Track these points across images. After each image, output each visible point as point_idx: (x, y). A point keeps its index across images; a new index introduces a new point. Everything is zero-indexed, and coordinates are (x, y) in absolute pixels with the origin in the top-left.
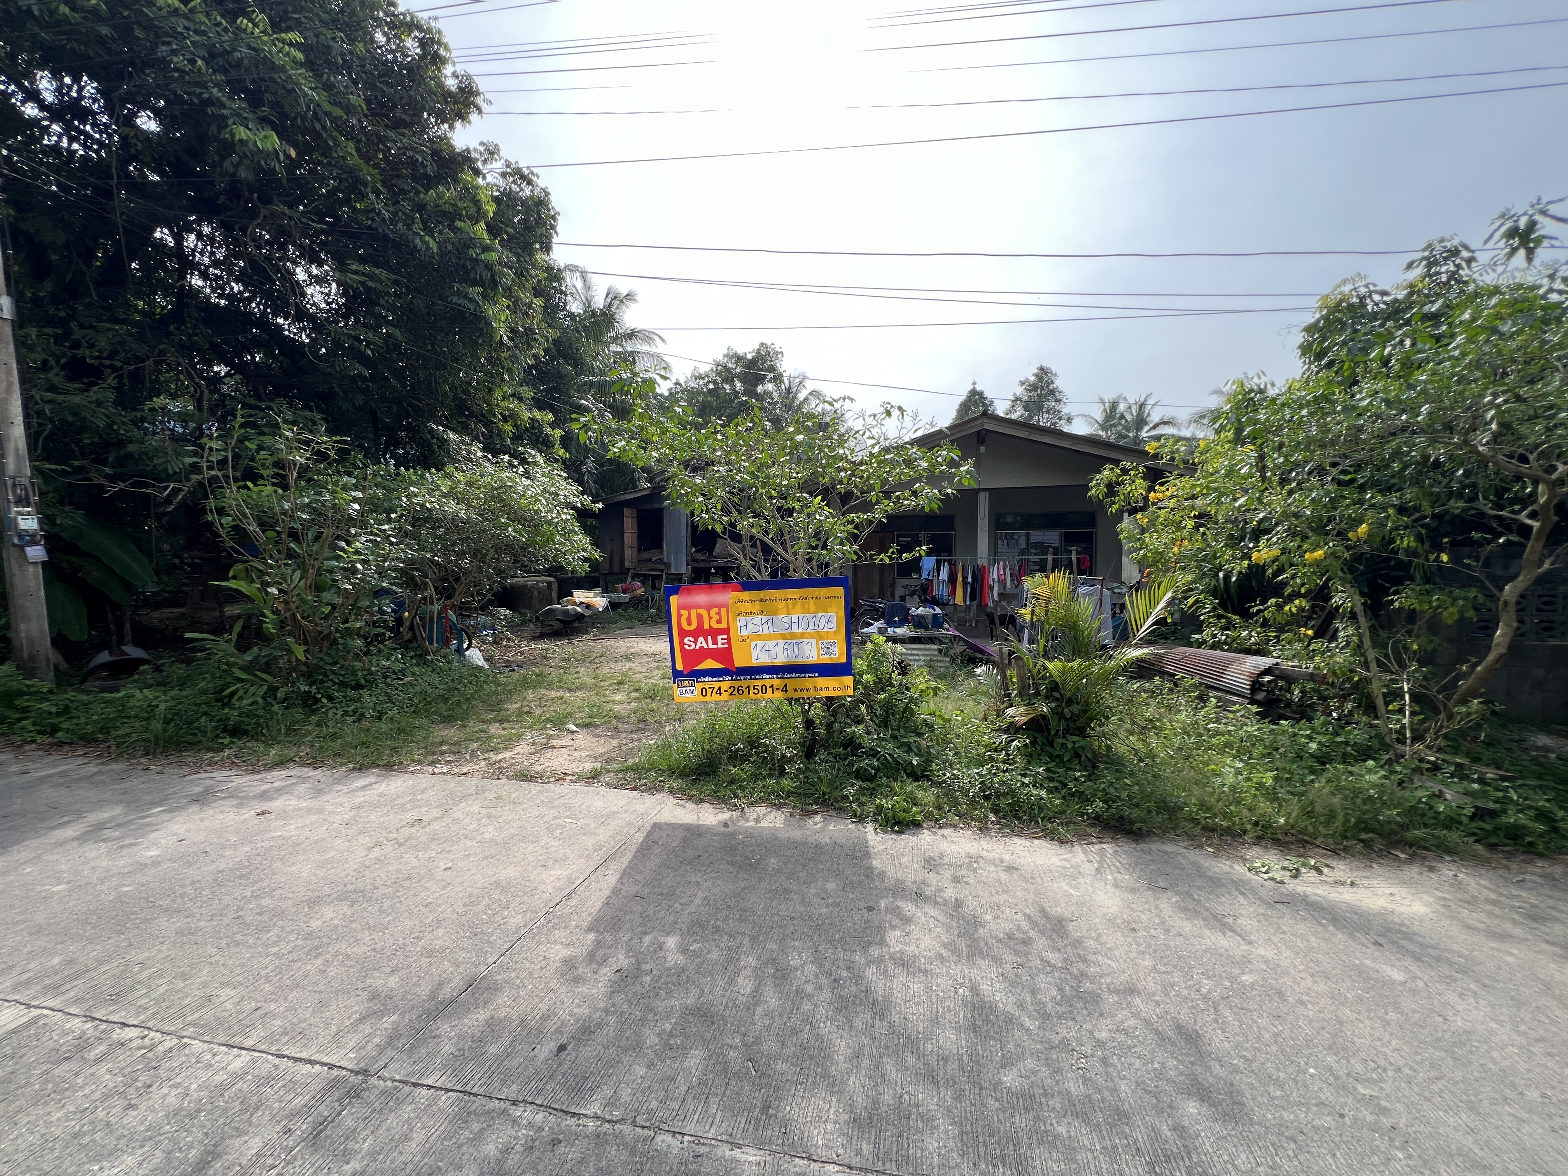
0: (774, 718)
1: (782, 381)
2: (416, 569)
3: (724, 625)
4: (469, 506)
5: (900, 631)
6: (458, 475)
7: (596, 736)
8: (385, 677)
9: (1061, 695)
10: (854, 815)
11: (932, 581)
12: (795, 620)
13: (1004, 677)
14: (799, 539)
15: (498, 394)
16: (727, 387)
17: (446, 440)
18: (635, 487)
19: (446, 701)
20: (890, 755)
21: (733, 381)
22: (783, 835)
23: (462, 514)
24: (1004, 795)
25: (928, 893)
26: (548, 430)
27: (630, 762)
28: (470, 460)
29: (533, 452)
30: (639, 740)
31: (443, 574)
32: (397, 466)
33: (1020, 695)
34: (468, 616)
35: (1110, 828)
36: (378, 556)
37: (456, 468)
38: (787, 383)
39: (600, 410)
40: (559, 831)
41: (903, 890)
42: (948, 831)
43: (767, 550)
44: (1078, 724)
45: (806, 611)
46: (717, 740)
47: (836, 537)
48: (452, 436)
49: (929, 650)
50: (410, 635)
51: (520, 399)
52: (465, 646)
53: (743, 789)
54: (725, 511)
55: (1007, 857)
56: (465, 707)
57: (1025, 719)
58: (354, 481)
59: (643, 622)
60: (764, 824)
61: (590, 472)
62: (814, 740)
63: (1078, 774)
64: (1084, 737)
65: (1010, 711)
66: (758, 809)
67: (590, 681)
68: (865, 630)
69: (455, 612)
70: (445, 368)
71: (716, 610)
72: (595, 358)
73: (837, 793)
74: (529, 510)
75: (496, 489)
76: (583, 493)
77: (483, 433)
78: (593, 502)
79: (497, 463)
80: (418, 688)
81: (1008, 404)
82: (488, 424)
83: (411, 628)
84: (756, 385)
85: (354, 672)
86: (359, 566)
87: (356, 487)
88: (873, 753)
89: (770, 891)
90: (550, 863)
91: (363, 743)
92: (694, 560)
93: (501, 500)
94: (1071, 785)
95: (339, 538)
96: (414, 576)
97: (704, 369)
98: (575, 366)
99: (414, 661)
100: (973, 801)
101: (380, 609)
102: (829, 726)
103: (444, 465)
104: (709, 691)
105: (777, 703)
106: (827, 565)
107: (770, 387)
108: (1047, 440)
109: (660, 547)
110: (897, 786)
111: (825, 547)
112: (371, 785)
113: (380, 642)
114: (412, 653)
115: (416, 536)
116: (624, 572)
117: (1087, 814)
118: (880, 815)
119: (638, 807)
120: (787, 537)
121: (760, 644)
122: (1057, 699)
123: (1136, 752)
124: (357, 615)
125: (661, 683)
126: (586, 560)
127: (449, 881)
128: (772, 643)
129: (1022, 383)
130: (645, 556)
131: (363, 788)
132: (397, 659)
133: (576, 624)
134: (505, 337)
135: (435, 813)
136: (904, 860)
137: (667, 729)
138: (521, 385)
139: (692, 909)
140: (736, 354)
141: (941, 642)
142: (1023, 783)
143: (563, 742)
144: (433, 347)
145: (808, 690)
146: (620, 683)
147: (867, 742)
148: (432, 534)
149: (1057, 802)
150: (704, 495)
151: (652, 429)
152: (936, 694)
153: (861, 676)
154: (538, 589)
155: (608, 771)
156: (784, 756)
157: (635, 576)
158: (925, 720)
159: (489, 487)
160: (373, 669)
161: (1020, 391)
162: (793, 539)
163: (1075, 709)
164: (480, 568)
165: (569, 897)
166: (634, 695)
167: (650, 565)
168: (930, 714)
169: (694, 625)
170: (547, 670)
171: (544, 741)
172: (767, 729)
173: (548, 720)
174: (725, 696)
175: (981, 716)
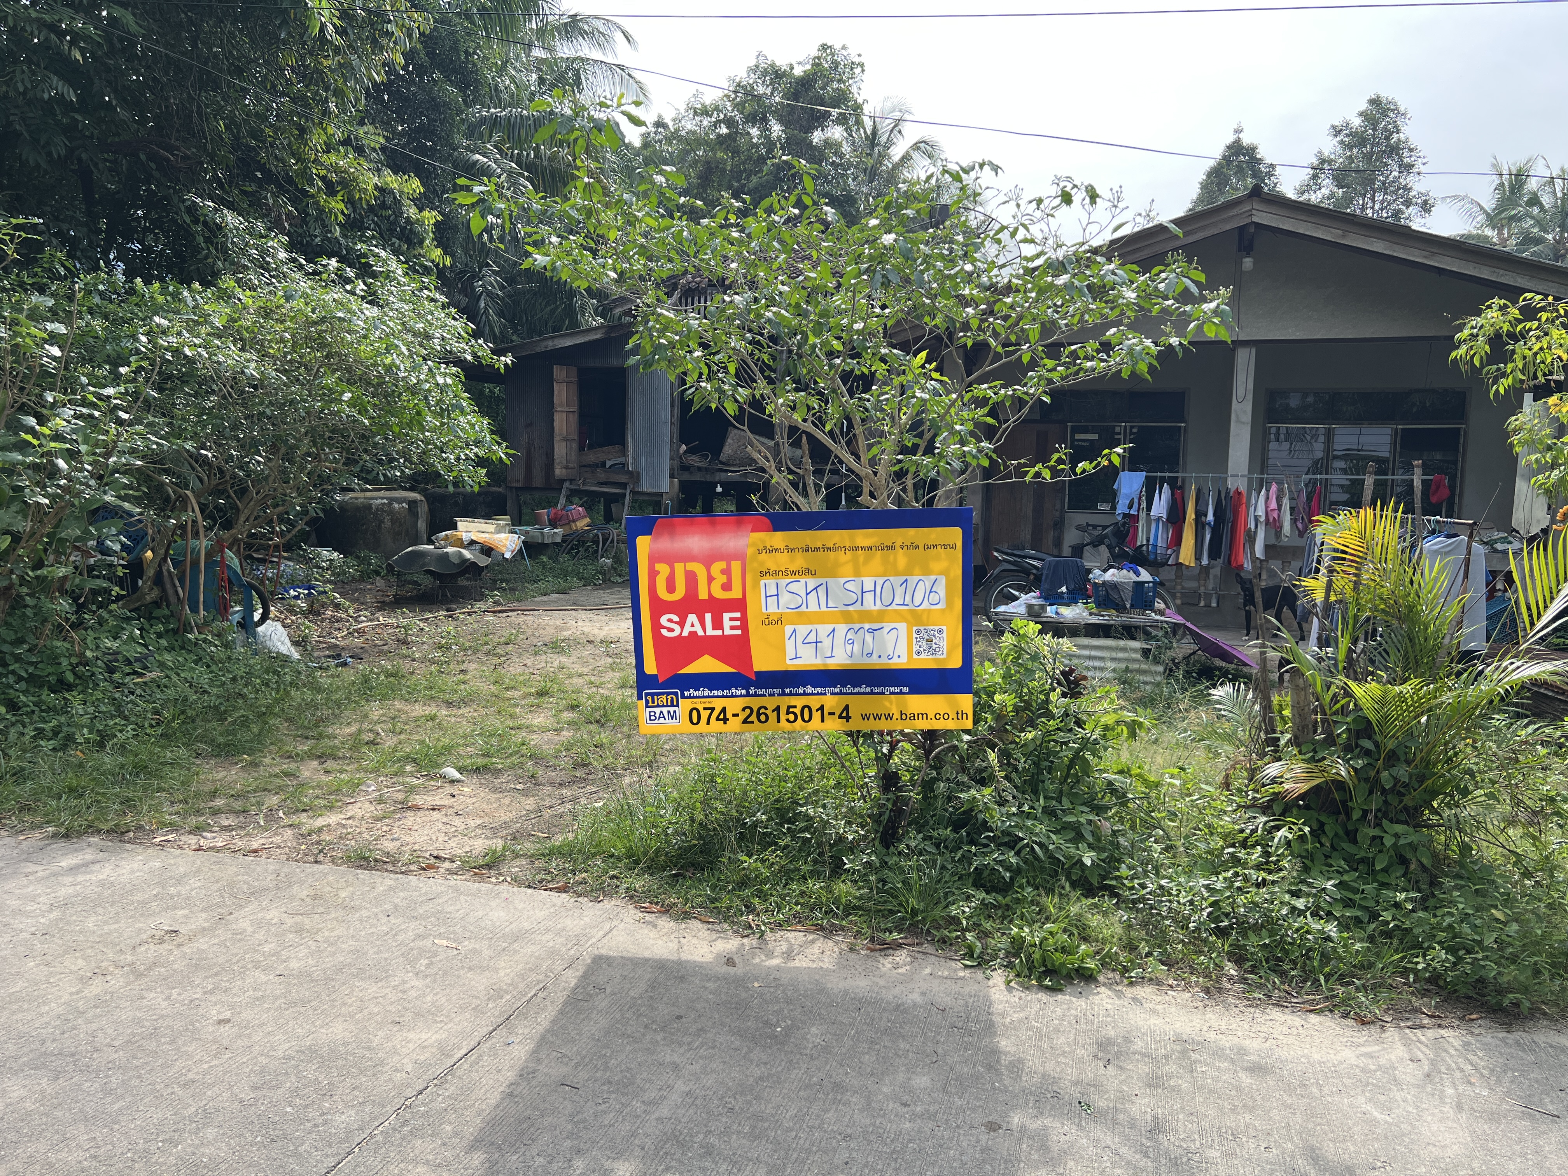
0: (824, 767)
1: (859, 123)
2: (167, 472)
3: (736, 593)
4: (264, 355)
5: (1071, 613)
6: (245, 296)
7: (494, 790)
8: (111, 670)
9: (1377, 745)
10: (970, 954)
11: (1136, 518)
12: (868, 584)
13: (1267, 707)
14: (882, 434)
15: (317, 139)
16: (754, 132)
17: (220, 228)
18: (575, 324)
19: (222, 716)
20: (1040, 845)
21: (765, 120)
22: (836, 984)
23: (252, 370)
24: (1257, 928)
25: (1102, 1104)
26: (412, 212)
27: (558, 840)
28: (265, 267)
29: (383, 254)
30: (575, 800)
31: (214, 482)
32: (130, 275)
33: (1296, 741)
34: (263, 561)
35: (1458, 999)
36: (97, 444)
37: (238, 281)
38: (868, 124)
39: (510, 174)
40: (424, 962)
41: (1056, 1096)
42: (1145, 992)
43: (820, 453)
44: (1408, 801)
45: (890, 570)
46: (719, 805)
47: (953, 432)
48: (231, 219)
49: (1124, 649)
50: (155, 594)
51: (360, 150)
52: (257, 616)
53: (763, 896)
54: (744, 377)
55: (1253, 1045)
56: (256, 730)
57: (1304, 787)
58: (51, 302)
59: (587, 582)
60: (800, 962)
61: (489, 294)
62: (898, 812)
63: (1401, 896)
64: (1418, 826)
65: (1273, 769)
66: (791, 935)
67: (486, 688)
68: (1002, 609)
69: (238, 553)
70: (216, 87)
71: (722, 565)
72: (501, 70)
73: (938, 912)
74: (375, 365)
75: (315, 323)
76: (476, 335)
77: (289, 214)
78: (498, 352)
79: (315, 273)
80: (171, 693)
81: (1304, 175)
82: (299, 197)
83: (158, 580)
84: (810, 129)
85: (54, 660)
86: (61, 463)
87: (54, 314)
88: (1010, 842)
89: (808, 1087)
90: (409, 1016)
91: (71, 790)
92: (685, 468)
93: (323, 345)
94: (1387, 916)
95: (23, 409)
96: (162, 484)
97: (710, 97)
98: (463, 86)
99: (164, 642)
100: (1196, 941)
101: (101, 544)
102: (928, 786)
103: (216, 274)
104: (705, 714)
105: (832, 740)
106: (934, 485)
107: (836, 133)
108: (1378, 246)
109: (623, 443)
110: (1051, 903)
111: (930, 450)
112: (86, 865)
113: (100, 606)
114: (161, 628)
115: (166, 411)
116: (553, 486)
117: (1416, 972)
118: (1017, 955)
119: (569, 922)
120: (859, 430)
121: (803, 630)
122: (1367, 753)
123: (1519, 859)
124: (58, 553)
125: (618, 696)
126: (481, 462)
127: (225, 1043)
128: (824, 630)
129: (1337, 131)
130: (592, 457)
131: (73, 870)
132: (132, 638)
133: (462, 582)
134: (330, 28)
135: (201, 920)
136: (1061, 1040)
137: (627, 780)
138: (362, 123)
139: (664, 1111)
140: (773, 65)
141: (1148, 636)
142: (1294, 909)
143: (437, 799)
144: (194, 45)
145: (889, 717)
146: (541, 694)
147: (998, 818)
148: (195, 405)
149: (1358, 946)
150: (704, 346)
151: (607, 216)
152: (1133, 735)
153: (991, 695)
154: (391, 512)
155: (517, 856)
156: (841, 839)
157: (573, 494)
158: (1110, 783)
159: (301, 319)
160: (89, 654)
161: (1330, 146)
162: (871, 434)
163: (1403, 772)
164: (284, 472)
165: (441, 1080)
166: (567, 716)
167: (602, 475)
168: (1121, 772)
169: (680, 592)
170: (406, 666)
171: (400, 796)
172: (810, 788)
173: (409, 759)
174: (734, 724)
175: (1220, 779)
